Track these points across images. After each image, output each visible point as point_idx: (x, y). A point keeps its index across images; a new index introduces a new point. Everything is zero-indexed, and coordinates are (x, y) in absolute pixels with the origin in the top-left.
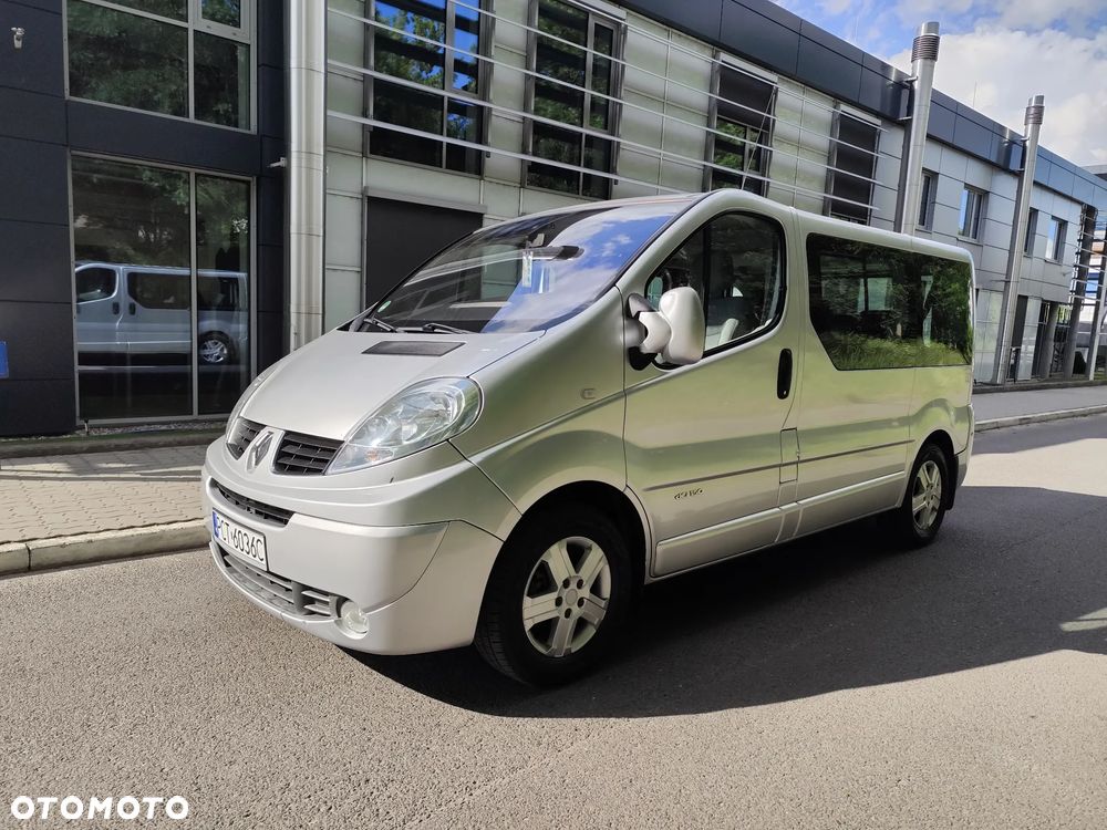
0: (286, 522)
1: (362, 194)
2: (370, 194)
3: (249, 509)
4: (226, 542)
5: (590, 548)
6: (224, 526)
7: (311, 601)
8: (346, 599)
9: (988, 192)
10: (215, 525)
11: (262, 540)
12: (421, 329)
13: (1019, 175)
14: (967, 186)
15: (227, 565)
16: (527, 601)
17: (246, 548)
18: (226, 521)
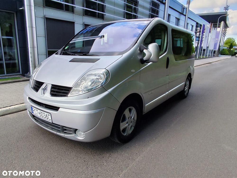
0: (58, 110)
1: (44, 17)
2: (46, 17)
3: (43, 106)
4: (37, 114)
5: (133, 109)
6: (36, 111)
7: (65, 130)
8: (77, 129)
9: (180, 19)
10: (32, 110)
11: (50, 115)
12: (82, 54)
13: (185, 16)
14: (176, 18)
15: (35, 119)
16: (121, 124)
17: (44, 116)
18: (36, 109)
